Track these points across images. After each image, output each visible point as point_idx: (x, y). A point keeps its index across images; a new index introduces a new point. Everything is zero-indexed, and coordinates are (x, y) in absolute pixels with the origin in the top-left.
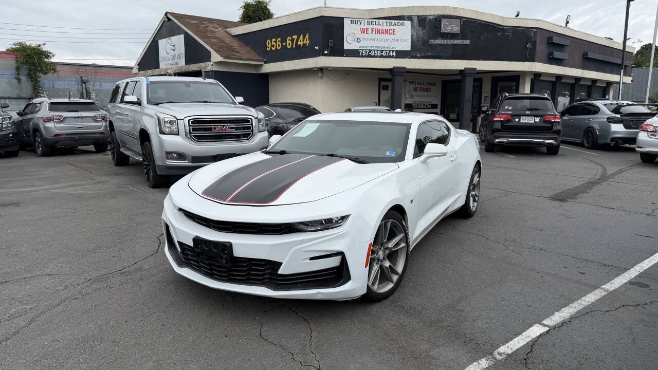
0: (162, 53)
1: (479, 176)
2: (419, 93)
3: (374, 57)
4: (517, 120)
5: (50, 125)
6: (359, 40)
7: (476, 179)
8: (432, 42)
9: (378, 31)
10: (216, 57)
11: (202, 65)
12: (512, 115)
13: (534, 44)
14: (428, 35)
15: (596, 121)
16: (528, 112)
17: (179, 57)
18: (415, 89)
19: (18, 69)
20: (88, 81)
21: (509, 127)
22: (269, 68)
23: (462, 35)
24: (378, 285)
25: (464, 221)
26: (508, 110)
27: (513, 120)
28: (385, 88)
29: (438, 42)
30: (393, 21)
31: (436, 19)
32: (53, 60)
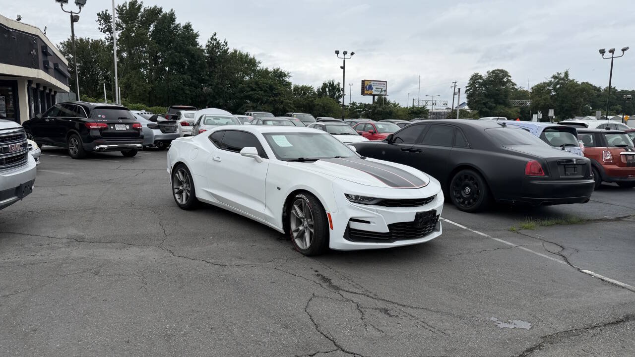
4: (112, 127)
12: (108, 124)
13: (37, 52)
16: (120, 121)
21: (107, 135)
26: (101, 118)
27: (109, 127)
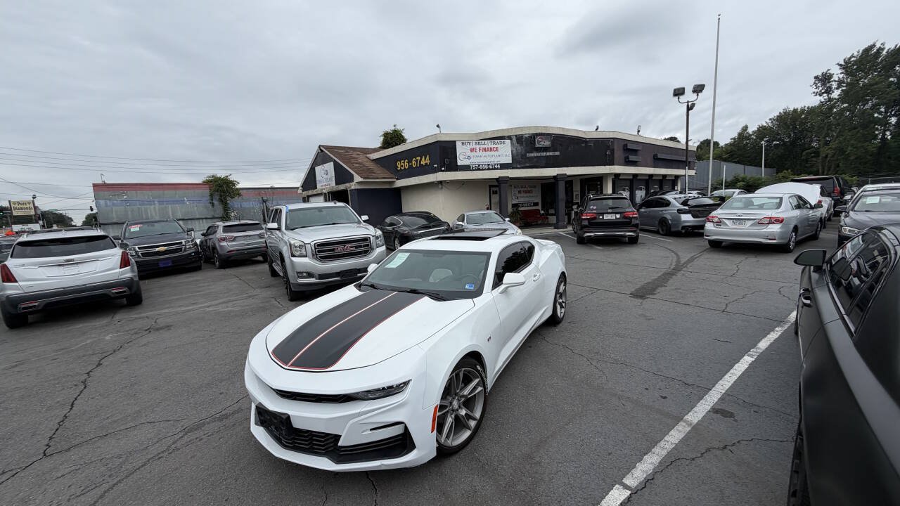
0: (318, 177)
1: (565, 285)
2: (522, 195)
3: (483, 170)
4: (601, 217)
5: (224, 244)
6: (469, 158)
7: (562, 287)
8: (528, 155)
9: (484, 150)
10: (357, 178)
11: (348, 185)
12: (597, 214)
13: (612, 151)
14: (526, 150)
15: (668, 213)
16: (610, 211)
17: (331, 179)
18: (520, 192)
19: (211, 195)
20: (267, 200)
21: (594, 224)
22: (400, 183)
23: (552, 148)
24: (453, 436)
25: (553, 328)
26: (593, 209)
27: (597, 217)
28: (495, 193)
29: (534, 155)
30: (496, 141)
31: (531, 137)
32: (238, 186)
